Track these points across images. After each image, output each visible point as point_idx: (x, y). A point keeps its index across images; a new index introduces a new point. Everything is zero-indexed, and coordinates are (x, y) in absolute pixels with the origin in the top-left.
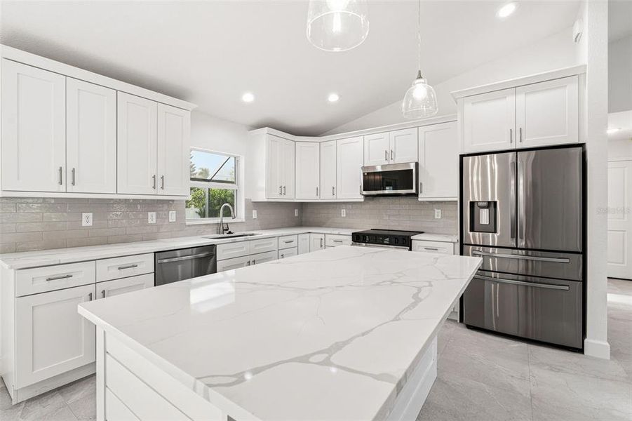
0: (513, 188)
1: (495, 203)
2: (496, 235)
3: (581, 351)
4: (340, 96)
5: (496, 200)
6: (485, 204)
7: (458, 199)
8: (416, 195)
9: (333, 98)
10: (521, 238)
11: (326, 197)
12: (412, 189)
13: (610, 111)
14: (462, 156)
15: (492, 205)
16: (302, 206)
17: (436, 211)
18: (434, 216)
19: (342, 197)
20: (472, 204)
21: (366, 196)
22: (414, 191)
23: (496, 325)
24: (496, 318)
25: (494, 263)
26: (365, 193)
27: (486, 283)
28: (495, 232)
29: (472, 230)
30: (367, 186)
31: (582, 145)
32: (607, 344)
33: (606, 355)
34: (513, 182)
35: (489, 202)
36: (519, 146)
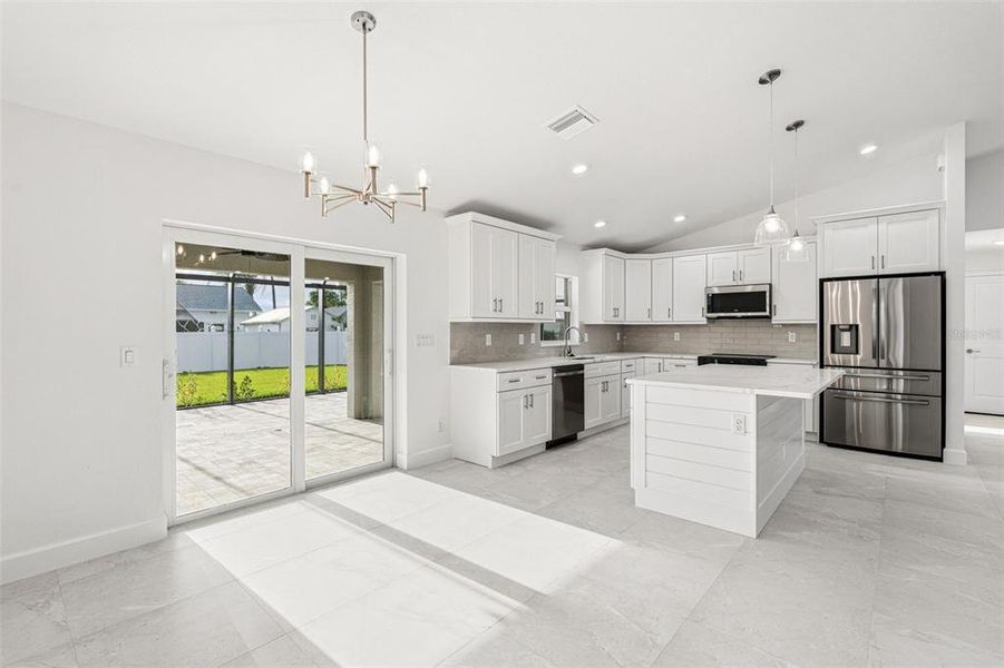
0: (874, 311)
1: (857, 326)
2: (859, 357)
3: (940, 460)
4: (687, 217)
5: (859, 323)
6: (847, 327)
7: (818, 322)
8: (769, 318)
9: (680, 219)
10: (883, 358)
11: (660, 318)
12: (765, 311)
13: (967, 230)
14: (822, 281)
15: (854, 329)
16: (623, 328)
17: (790, 334)
18: (787, 340)
19: (679, 319)
20: (833, 327)
21: (708, 318)
22: (767, 313)
23: (859, 442)
24: (859, 433)
25: (856, 382)
26: (710, 315)
27: (847, 402)
28: (857, 353)
29: (833, 351)
30: (711, 309)
31: (942, 274)
32: (964, 452)
33: (963, 461)
34: (874, 306)
35: (851, 326)
36: (881, 272)
